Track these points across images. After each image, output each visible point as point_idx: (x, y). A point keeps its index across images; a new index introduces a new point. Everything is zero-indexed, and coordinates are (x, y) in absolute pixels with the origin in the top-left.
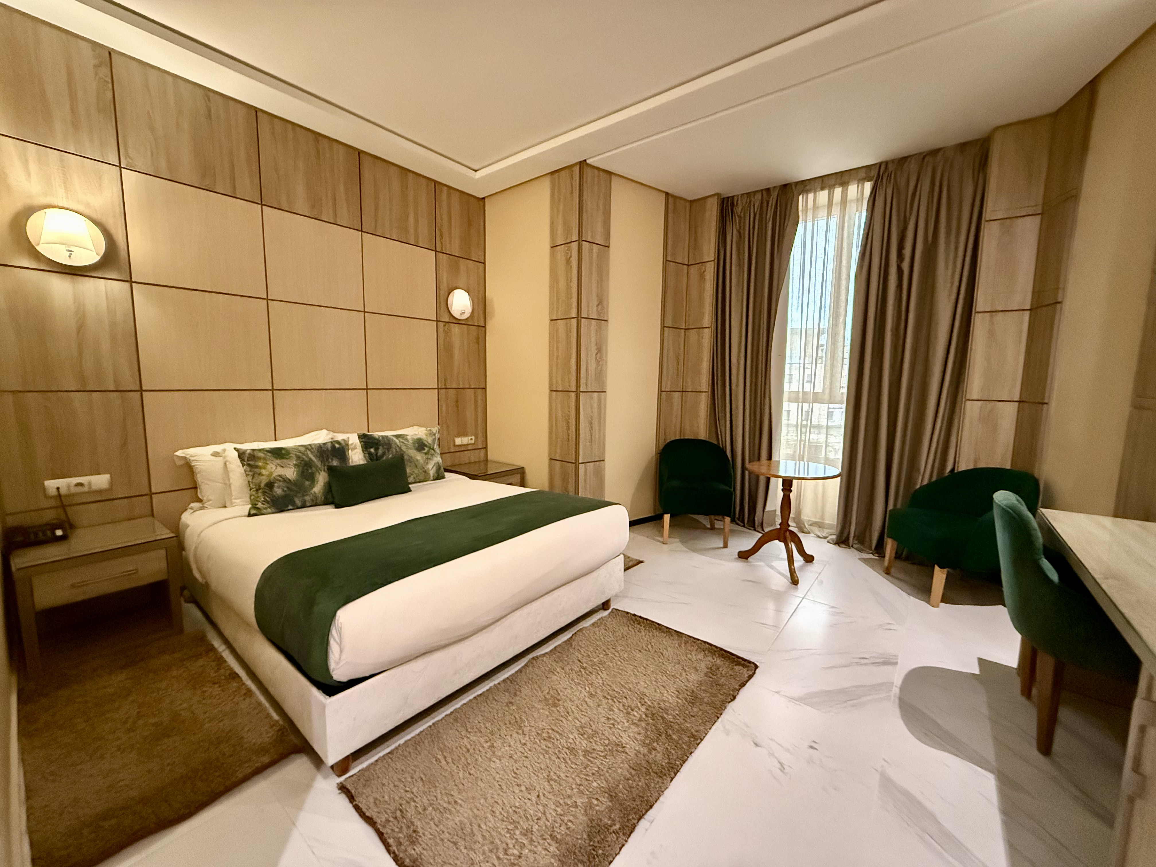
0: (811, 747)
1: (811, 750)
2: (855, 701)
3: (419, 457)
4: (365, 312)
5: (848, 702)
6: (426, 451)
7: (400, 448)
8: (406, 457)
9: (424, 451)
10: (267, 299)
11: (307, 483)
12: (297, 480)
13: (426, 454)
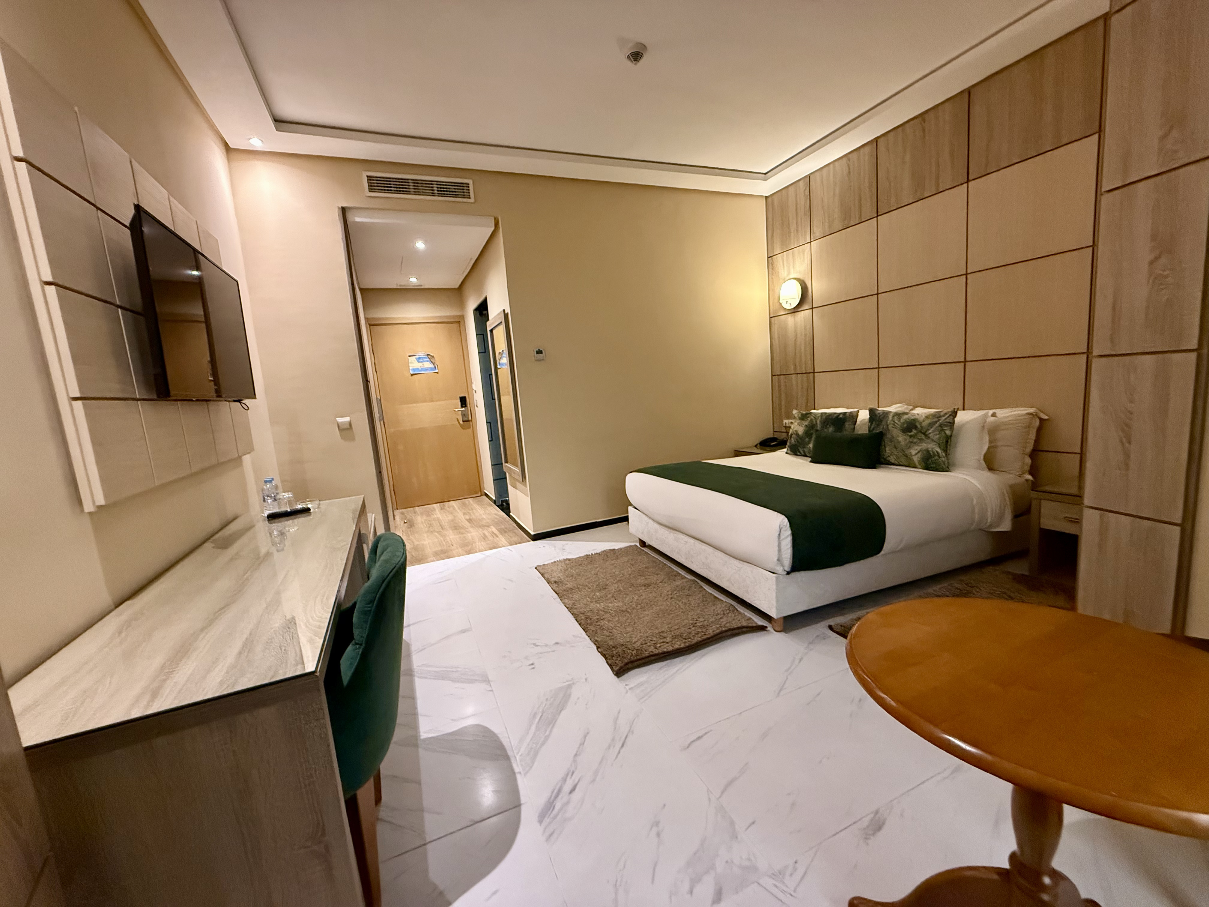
0: (532, 664)
1: (531, 663)
2: (537, 720)
3: (902, 439)
4: (966, 274)
5: (541, 714)
6: (912, 433)
7: (888, 426)
8: (889, 436)
9: (910, 434)
10: (878, 294)
11: (807, 439)
12: (803, 437)
13: (911, 436)
